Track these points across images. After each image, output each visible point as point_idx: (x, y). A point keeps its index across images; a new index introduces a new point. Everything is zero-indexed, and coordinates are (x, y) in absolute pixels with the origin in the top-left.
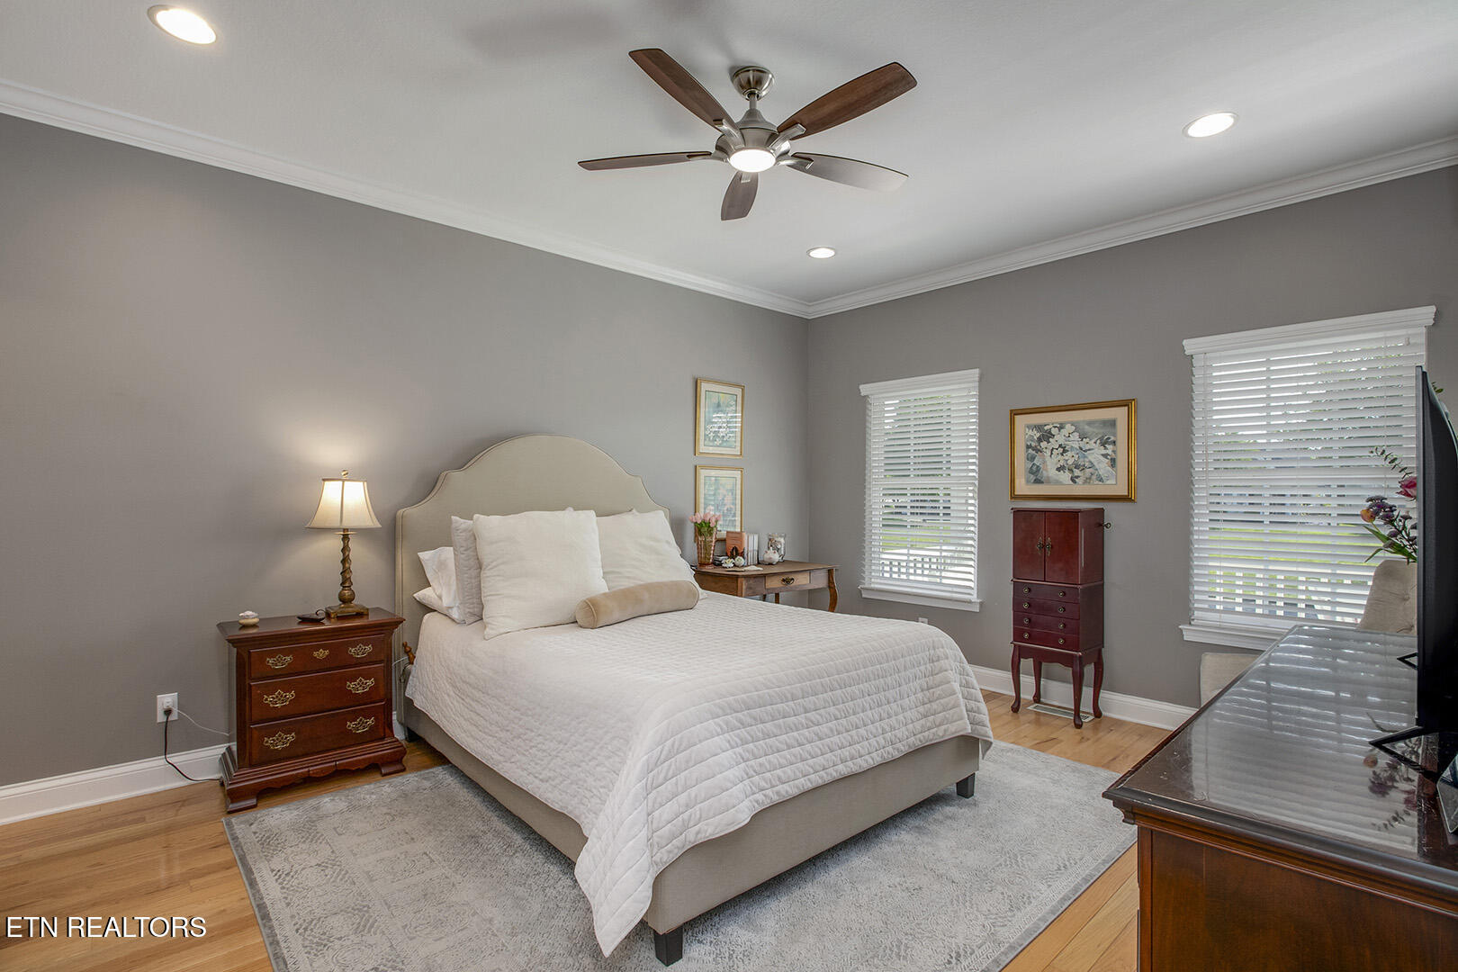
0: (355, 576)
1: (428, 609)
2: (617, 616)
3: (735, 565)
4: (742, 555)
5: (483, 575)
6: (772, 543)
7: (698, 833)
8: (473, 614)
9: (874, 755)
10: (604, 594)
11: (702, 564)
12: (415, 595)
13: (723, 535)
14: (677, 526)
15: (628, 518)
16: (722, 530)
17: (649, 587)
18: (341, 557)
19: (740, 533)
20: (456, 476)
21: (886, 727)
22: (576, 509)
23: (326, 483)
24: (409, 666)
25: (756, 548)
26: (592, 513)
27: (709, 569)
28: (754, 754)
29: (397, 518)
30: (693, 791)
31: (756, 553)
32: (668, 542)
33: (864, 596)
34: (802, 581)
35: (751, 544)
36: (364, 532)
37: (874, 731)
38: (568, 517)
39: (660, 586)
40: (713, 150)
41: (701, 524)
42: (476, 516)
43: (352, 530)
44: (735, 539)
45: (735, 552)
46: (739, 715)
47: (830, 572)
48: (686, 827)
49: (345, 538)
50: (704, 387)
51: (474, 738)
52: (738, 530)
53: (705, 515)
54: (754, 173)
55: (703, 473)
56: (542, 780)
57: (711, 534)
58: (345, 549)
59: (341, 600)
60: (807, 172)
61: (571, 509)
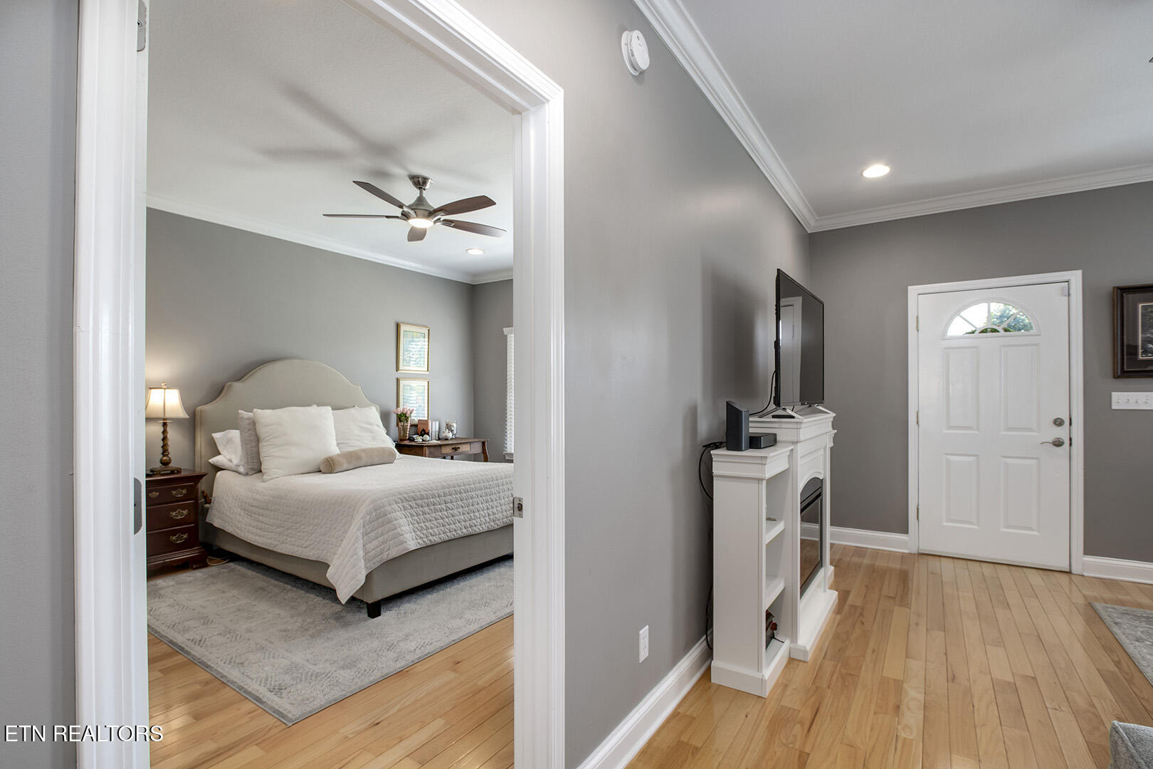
0: (171, 449)
1: (218, 469)
2: (345, 466)
3: (423, 441)
4: (428, 434)
5: (261, 445)
6: (449, 427)
7: (388, 555)
8: (253, 469)
9: (483, 526)
10: (338, 455)
11: (401, 440)
12: (210, 461)
13: (416, 422)
14: (385, 417)
15: (352, 411)
16: (415, 418)
17: (364, 450)
18: (162, 436)
19: (427, 421)
20: (237, 385)
21: (490, 513)
22: (318, 406)
23: (152, 390)
24: (207, 505)
25: (437, 429)
26: (329, 408)
27: (406, 443)
28: (417, 522)
29: (196, 413)
30: (386, 536)
31: (437, 433)
32: (378, 426)
33: (507, 458)
34: (465, 448)
35: (433, 427)
36: (177, 421)
37: (483, 514)
38: (314, 409)
39: (372, 450)
40: (400, 215)
41: (400, 415)
42: (255, 410)
43: (169, 419)
44: (424, 424)
45: (424, 432)
46: (411, 503)
47: (483, 443)
48: (382, 553)
49: (165, 425)
50: (403, 328)
51: (260, 536)
52: (426, 419)
53: (404, 410)
54: (422, 229)
55: (402, 383)
56: (305, 547)
57: (407, 421)
58: (164, 432)
59: (162, 463)
60: (453, 227)
61: (316, 406)
